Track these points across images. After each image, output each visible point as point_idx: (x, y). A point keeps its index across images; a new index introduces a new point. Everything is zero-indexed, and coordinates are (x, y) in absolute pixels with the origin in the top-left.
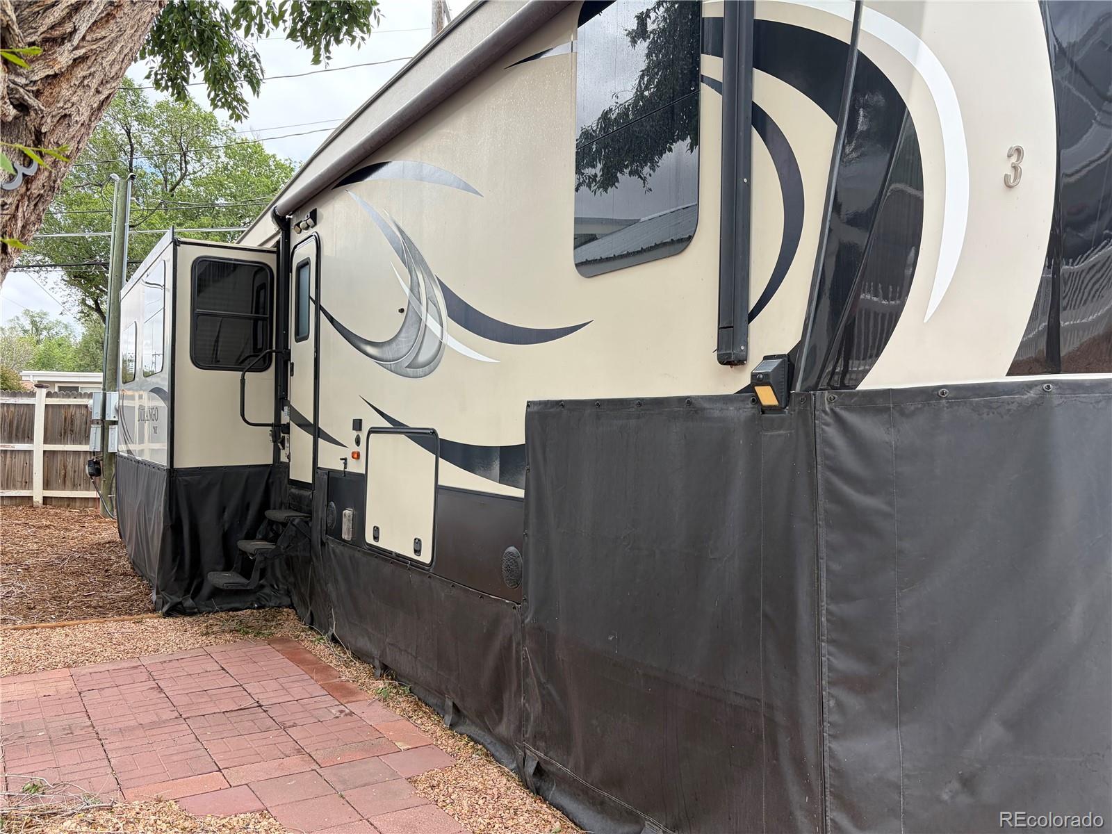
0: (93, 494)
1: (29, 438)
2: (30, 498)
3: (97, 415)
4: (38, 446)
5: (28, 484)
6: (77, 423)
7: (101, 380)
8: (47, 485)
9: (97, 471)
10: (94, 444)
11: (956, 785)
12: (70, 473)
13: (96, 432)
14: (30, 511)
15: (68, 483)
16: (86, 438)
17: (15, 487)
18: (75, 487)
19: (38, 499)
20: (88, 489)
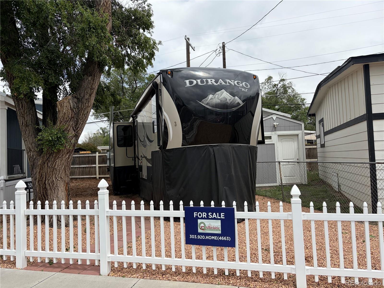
0: (108, 176)
1: (95, 164)
2: (96, 177)
3: (108, 157)
4: (97, 165)
5: (96, 174)
6: (105, 159)
7: (109, 148)
8: (99, 174)
9: (109, 171)
10: (108, 165)
11: (178, 195)
12: (104, 171)
13: (108, 162)
14: (96, 180)
15: (104, 174)
16: (106, 163)
17: (93, 175)
18: (105, 174)
19: (98, 177)
20: (108, 175)
